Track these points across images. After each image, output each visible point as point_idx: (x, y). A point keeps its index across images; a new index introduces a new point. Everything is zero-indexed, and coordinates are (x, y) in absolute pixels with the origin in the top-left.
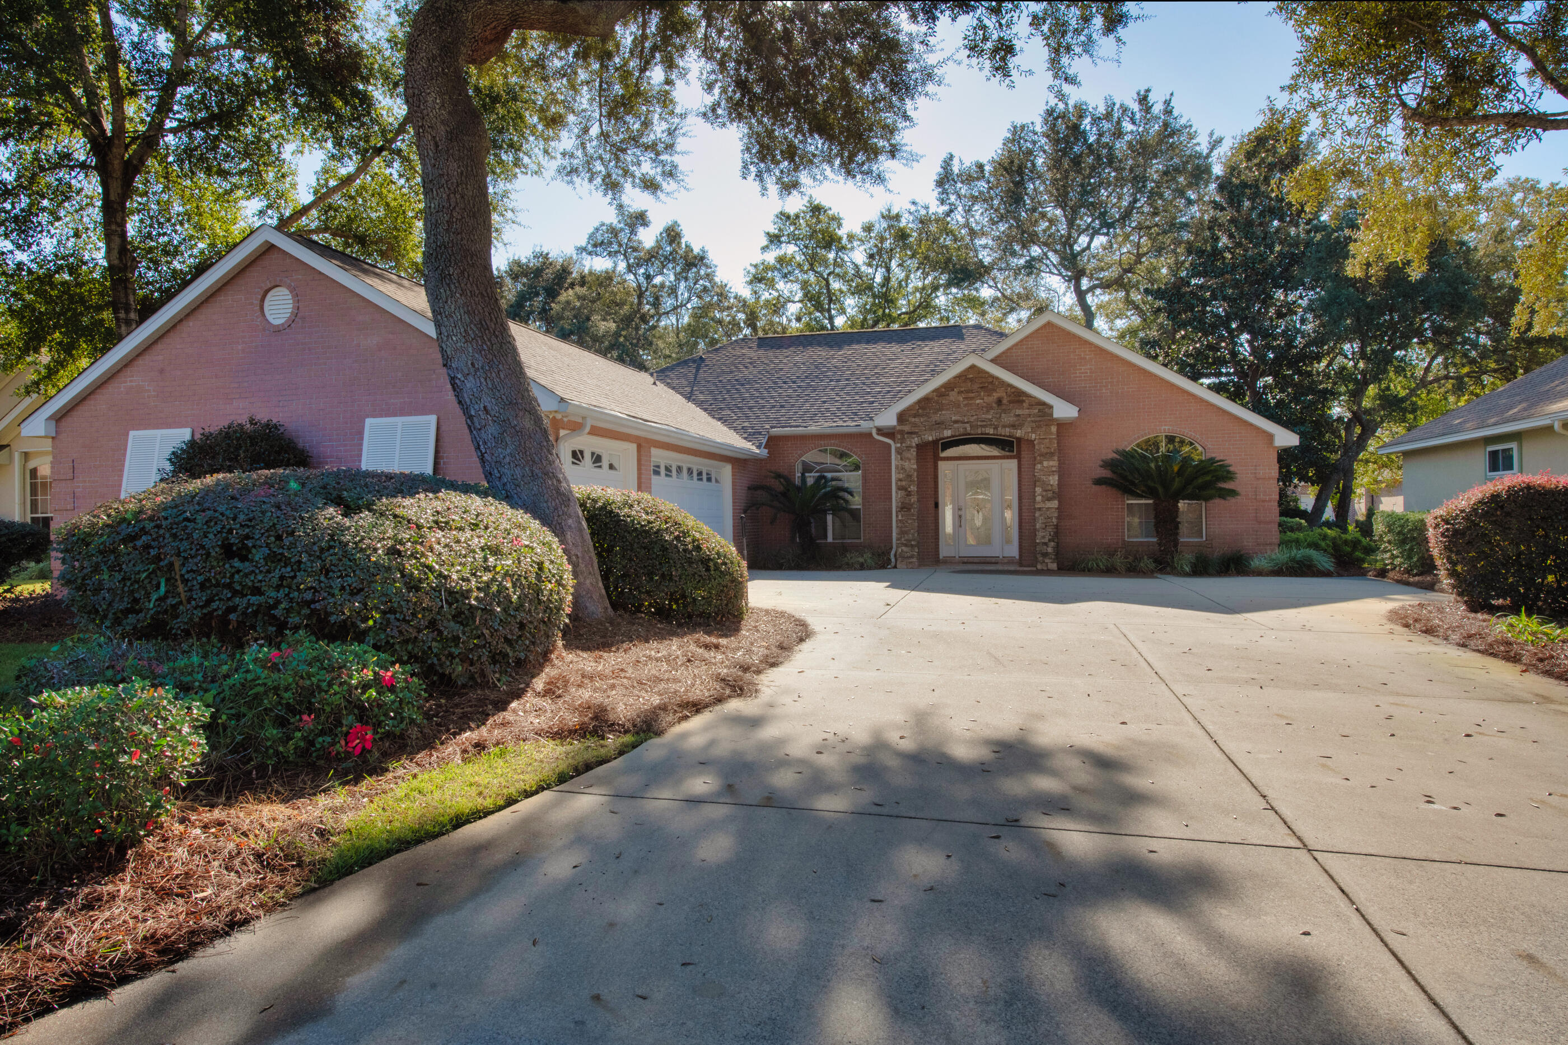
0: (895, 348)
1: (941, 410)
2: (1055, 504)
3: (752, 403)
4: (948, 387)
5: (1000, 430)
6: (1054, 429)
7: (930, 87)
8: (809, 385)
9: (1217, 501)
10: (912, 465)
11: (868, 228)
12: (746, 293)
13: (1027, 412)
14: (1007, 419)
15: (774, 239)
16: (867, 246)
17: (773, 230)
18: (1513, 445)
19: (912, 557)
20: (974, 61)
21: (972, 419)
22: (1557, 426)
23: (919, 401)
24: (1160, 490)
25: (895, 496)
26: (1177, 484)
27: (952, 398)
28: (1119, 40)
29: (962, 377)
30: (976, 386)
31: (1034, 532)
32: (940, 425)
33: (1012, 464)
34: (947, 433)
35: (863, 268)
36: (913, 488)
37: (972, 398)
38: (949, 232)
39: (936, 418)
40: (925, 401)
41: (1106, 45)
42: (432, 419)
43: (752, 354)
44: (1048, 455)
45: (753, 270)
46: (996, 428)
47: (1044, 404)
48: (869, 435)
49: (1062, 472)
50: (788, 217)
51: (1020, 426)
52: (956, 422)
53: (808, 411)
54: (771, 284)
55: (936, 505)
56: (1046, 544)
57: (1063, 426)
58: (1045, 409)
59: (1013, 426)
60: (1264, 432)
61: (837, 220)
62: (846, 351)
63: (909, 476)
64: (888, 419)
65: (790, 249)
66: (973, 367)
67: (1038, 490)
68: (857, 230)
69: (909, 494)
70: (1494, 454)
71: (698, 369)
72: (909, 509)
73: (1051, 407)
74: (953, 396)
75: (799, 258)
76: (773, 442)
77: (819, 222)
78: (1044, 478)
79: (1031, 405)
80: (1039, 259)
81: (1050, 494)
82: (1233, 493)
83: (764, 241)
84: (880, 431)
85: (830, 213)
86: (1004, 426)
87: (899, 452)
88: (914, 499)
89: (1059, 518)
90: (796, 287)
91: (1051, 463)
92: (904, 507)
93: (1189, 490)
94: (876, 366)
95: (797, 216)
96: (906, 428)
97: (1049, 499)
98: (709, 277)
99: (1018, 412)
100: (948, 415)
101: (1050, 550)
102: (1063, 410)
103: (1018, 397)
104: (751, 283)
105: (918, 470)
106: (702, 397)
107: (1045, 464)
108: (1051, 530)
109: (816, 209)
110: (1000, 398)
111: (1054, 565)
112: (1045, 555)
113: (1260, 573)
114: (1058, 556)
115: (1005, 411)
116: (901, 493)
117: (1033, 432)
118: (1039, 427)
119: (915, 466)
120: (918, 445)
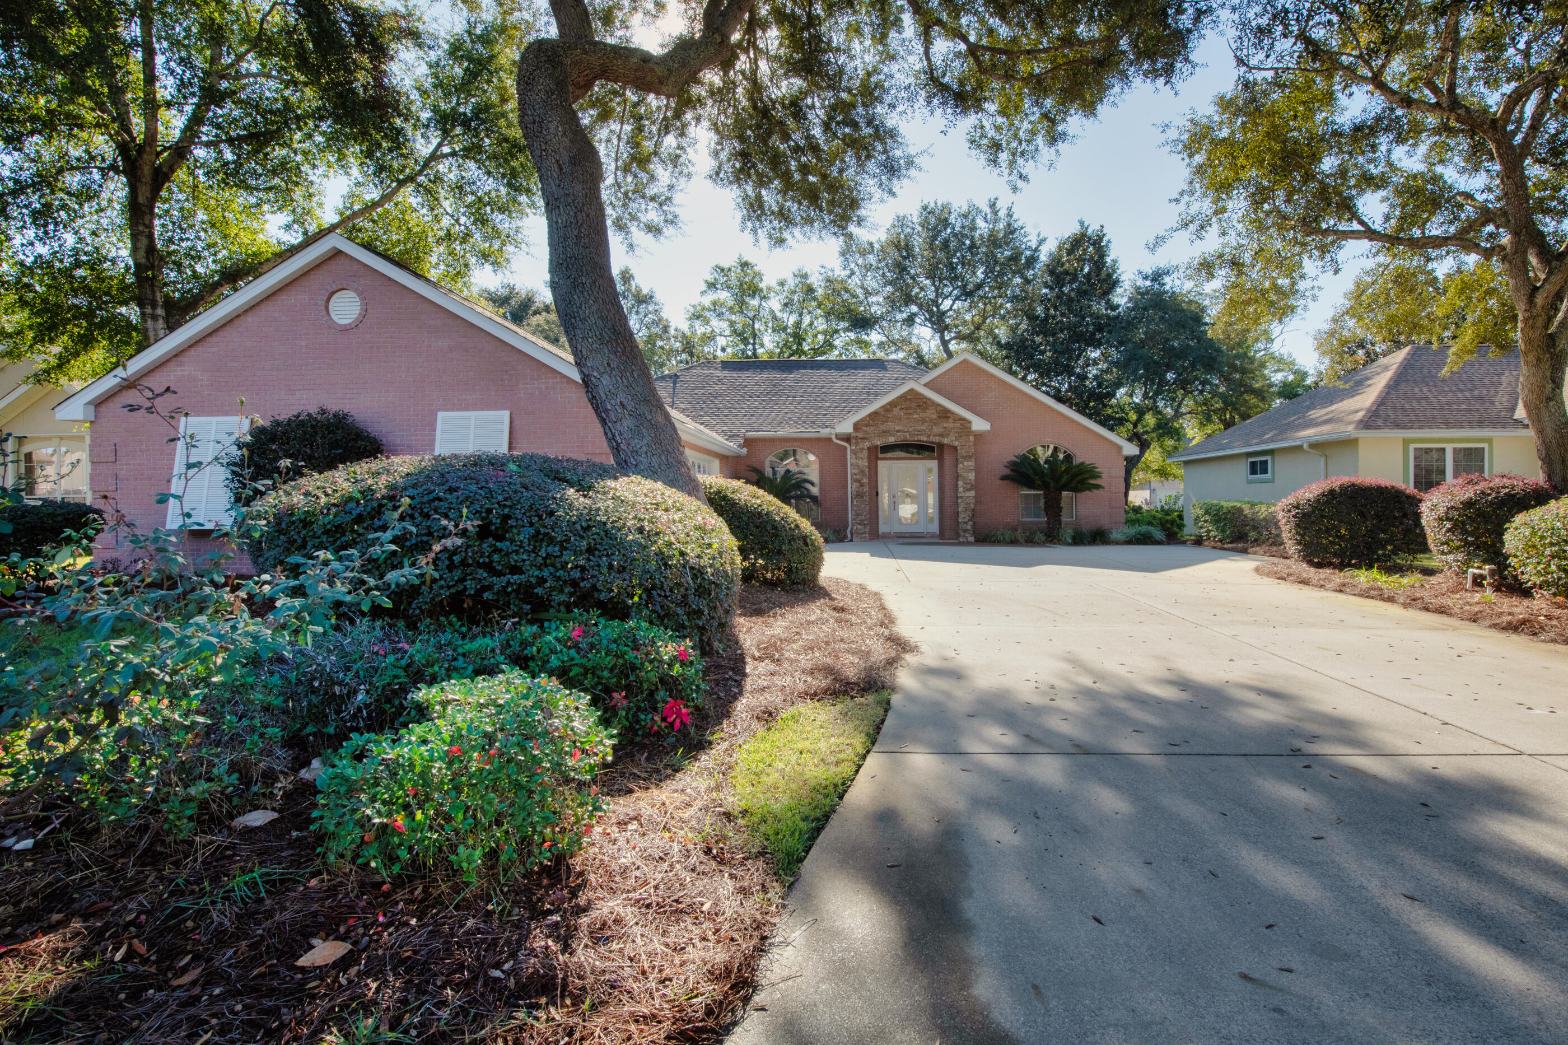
0: (835, 374)
1: (887, 421)
2: (972, 493)
3: (726, 412)
4: (893, 404)
5: (932, 438)
6: (972, 438)
7: (912, 172)
8: (771, 400)
9: (1087, 492)
10: (864, 463)
11: (782, 284)
12: (685, 327)
13: (951, 424)
14: (937, 430)
15: (712, 286)
16: (782, 297)
17: (710, 278)
18: (1268, 458)
19: (863, 534)
20: (974, 152)
21: (910, 429)
22: (1305, 446)
23: (870, 415)
24: (1052, 484)
25: (851, 488)
26: (1064, 480)
27: (896, 413)
28: (1057, 151)
29: (903, 397)
30: (913, 405)
31: (957, 514)
32: (886, 433)
33: (934, 464)
35: (779, 314)
36: (865, 481)
37: (911, 413)
38: (847, 291)
39: (883, 427)
40: (874, 415)
41: (1046, 153)
42: (505, 414)
43: (719, 374)
44: (969, 457)
45: (692, 310)
46: (929, 436)
47: (964, 420)
48: (830, 440)
49: (977, 470)
50: (723, 270)
51: (947, 435)
53: (774, 420)
54: (707, 322)
55: (877, 492)
56: (966, 523)
57: (979, 436)
58: (965, 423)
59: (941, 435)
60: (1116, 444)
61: (758, 274)
62: (796, 375)
63: (862, 472)
64: (846, 427)
65: (724, 295)
66: (911, 390)
67: (960, 483)
68: (773, 284)
69: (862, 485)
70: (1253, 464)
71: (675, 383)
72: (862, 497)
73: (970, 422)
74: (896, 411)
75: (731, 303)
76: (748, 442)
77: (746, 275)
78: (964, 474)
79: (955, 421)
80: (915, 315)
81: (970, 486)
82: (1098, 487)
83: (704, 287)
84: (839, 437)
85: (756, 268)
86: (935, 435)
87: (853, 452)
88: (866, 489)
89: (975, 504)
90: (725, 325)
91: (970, 463)
92: (858, 495)
93: (1074, 484)
94: (823, 387)
95: (730, 270)
96: (860, 435)
97: (969, 490)
98: (656, 312)
99: (946, 425)
100: (891, 426)
101: (969, 527)
102: (979, 425)
103: (945, 414)
104: (690, 319)
105: (865, 467)
106: (682, 406)
107: (965, 463)
108: (969, 512)
109: (744, 265)
110: (931, 414)
111: (972, 539)
112: (965, 531)
113: (1117, 543)
114: (975, 532)
115: (935, 424)
116: (856, 485)
117: (957, 440)
118: (961, 436)
119: (867, 464)
120: (869, 448)
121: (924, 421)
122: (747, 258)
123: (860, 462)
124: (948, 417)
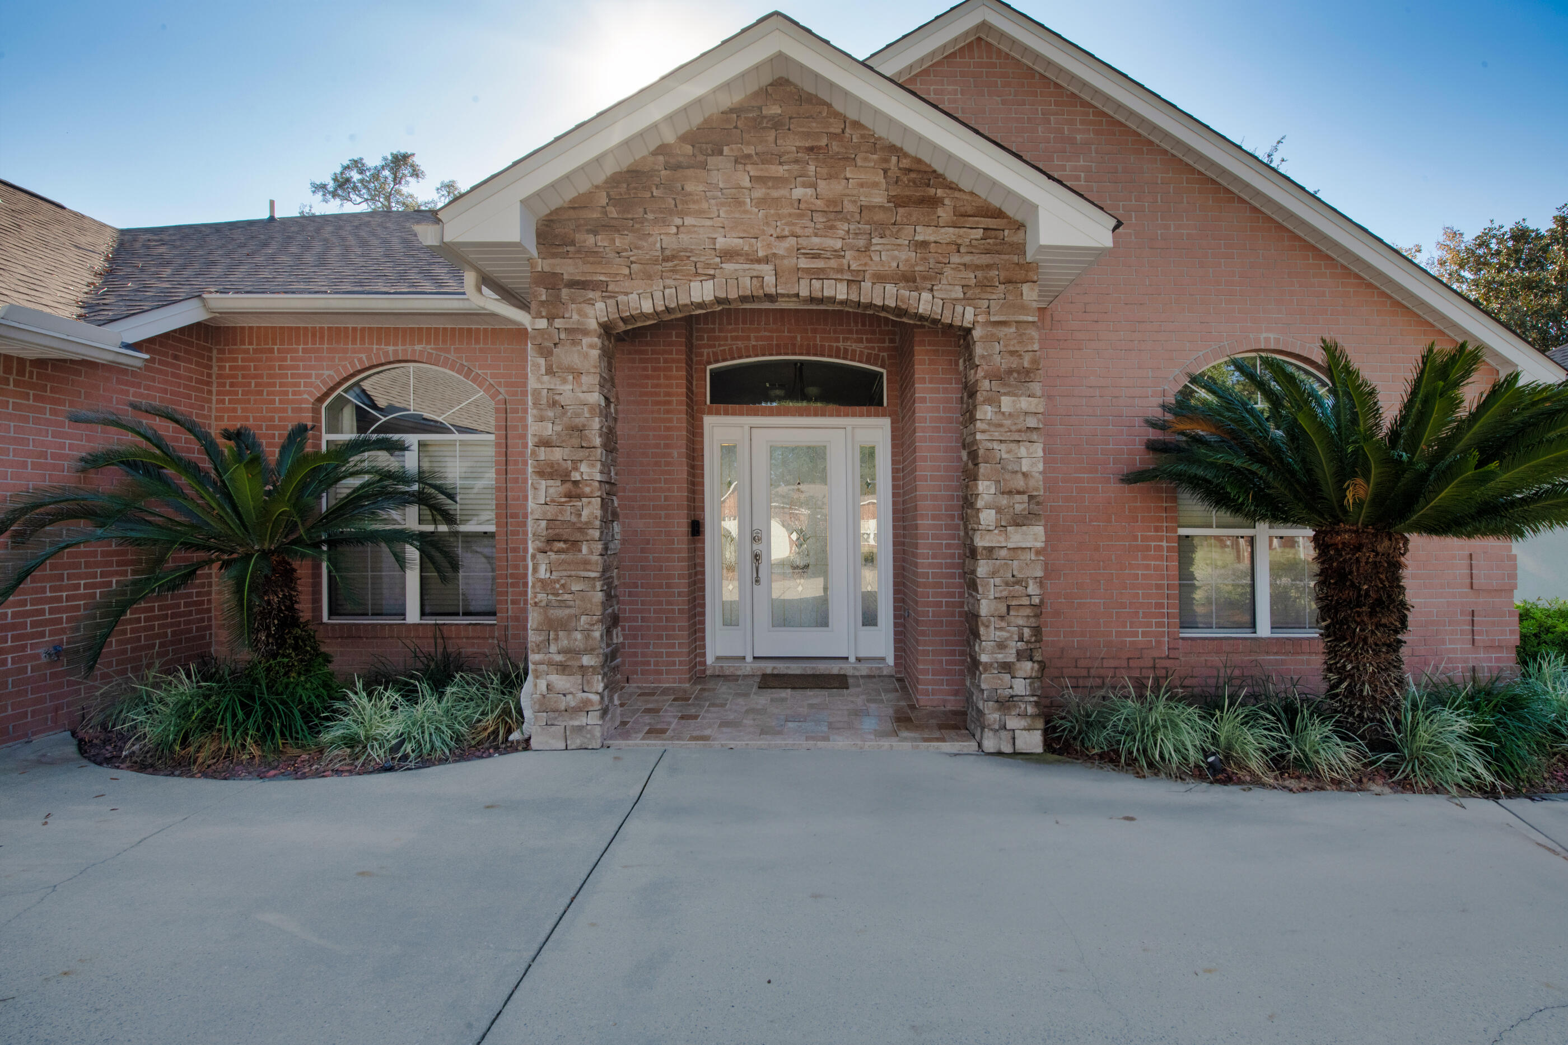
1: (682, 214)
2: (1034, 536)
5: (867, 291)
10: (584, 394)
13: (948, 234)
14: (891, 255)
21: (781, 248)
32: (677, 262)
34: (702, 291)
36: (590, 472)
37: (779, 181)
39: (666, 240)
44: (1013, 378)
46: (852, 283)
51: (929, 279)
52: (729, 255)
55: (696, 528)
56: (1007, 667)
59: (908, 279)
63: (578, 430)
67: (984, 493)
69: (574, 493)
72: (574, 545)
78: (1002, 451)
79: (961, 215)
81: (1020, 504)
86: (880, 278)
88: (591, 510)
91: (1025, 403)
92: (561, 538)
96: (564, 267)
97: (1022, 519)
99: (924, 234)
101: (1020, 687)
102: (1066, 227)
103: (925, 186)
105: (608, 410)
107: (1007, 403)
108: (1022, 620)
111: (1032, 741)
112: (1006, 703)
115: (882, 229)
116: (555, 488)
117: (967, 300)
118: (984, 285)
119: (595, 398)
120: (607, 329)
121: (834, 211)
123: (567, 390)
124: (934, 202)
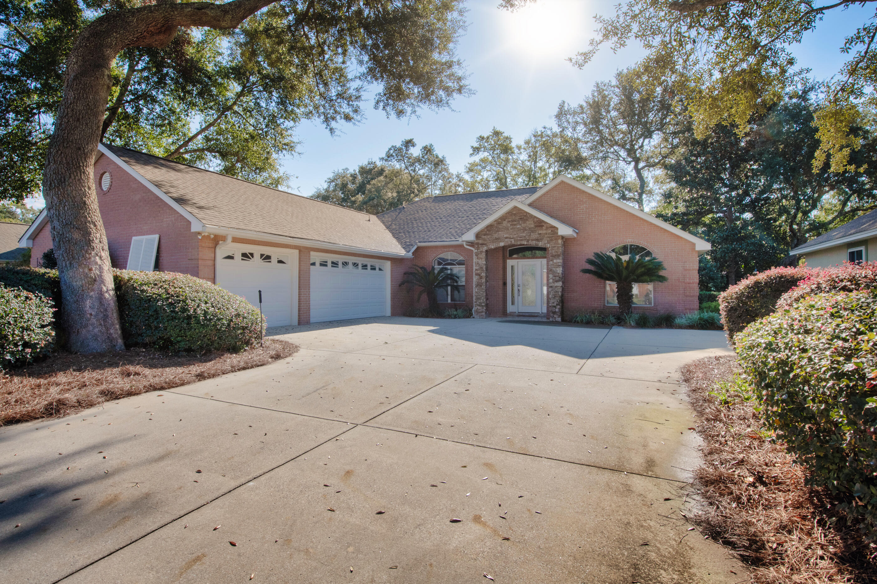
1: (498, 231)
2: (560, 284)
4: (503, 218)
5: (530, 242)
6: (560, 241)
11: (527, 142)
13: (545, 232)
14: (534, 236)
15: (476, 150)
16: (528, 151)
17: (476, 145)
18: (862, 248)
19: (482, 312)
21: (515, 236)
23: (486, 227)
25: (475, 278)
27: (504, 225)
29: (510, 213)
30: (517, 218)
31: (549, 300)
32: (497, 239)
33: (544, 261)
34: (502, 244)
35: (526, 163)
36: (483, 274)
37: (515, 225)
39: (496, 236)
40: (489, 227)
42: (157, 237)
44: (557, 256)
45: (468, 166)
46: (528, 241)
47: (555, 227)
48: (463, 245)
49: (565, 265)
50: (483, 138)
51: (541, 240)
52: (506, 238)
53: (440, 233)
54: (478, 173)
55: (505, 284)
56: (555, 307)
57: (564, 239)
58: (554, 229)
59: (537, 240)
60: (690, 242)
61: (508, 138)
63: (482, 267)
64: (470, 236)
65: (485, 155)
66: (515, 207)
67: (550, 276)
68: (522, 143)
69: (481, 278)
70: (852, 254)
71: (400, 213)
72: (481, 286)
73: (557, 229)
74: (505, 223)
75: (490, 159)
76: (418, 250)
77: (500, 139)
78: (554, 269)
79: (547, 228)
81: (557, 278)
82: (665, 278)
83: (471, 151)
84: (467, 243)
85: (505, 135)
86: (532, 240)
87: (477, 254)
88: (484, 280)
89: (562, 292)
91: (558, 261)
92: (479, 285)
95: (488, 138)
96: (480, 241)
97: (557, 281)
98: (446, 170)
99: (540, 232)
100: (501, 234)
101: (557, 310)
102: (564, 230)
103: (540, 224)
104: (468, 172)
105: (487, 264)
106: (395, 227)
107: (555, 261)
108: (558, 299)
109: (497, 133)
110: (530, 224)
111: (559, 319)
112: (554, 313)
113: (680, 327)
114: (562, 313)
115: (533, 232)
116: (477, 277)
117: (548, 243)
118: (552, 240)
119: (484, 262)
120: (487, 251)
121: (524, 229)
122: (498, 129)
123: (480, 261)
124: (542, 226)
